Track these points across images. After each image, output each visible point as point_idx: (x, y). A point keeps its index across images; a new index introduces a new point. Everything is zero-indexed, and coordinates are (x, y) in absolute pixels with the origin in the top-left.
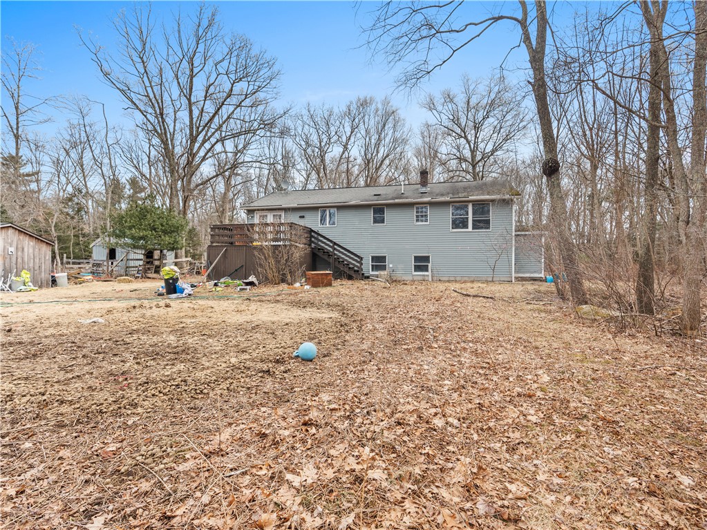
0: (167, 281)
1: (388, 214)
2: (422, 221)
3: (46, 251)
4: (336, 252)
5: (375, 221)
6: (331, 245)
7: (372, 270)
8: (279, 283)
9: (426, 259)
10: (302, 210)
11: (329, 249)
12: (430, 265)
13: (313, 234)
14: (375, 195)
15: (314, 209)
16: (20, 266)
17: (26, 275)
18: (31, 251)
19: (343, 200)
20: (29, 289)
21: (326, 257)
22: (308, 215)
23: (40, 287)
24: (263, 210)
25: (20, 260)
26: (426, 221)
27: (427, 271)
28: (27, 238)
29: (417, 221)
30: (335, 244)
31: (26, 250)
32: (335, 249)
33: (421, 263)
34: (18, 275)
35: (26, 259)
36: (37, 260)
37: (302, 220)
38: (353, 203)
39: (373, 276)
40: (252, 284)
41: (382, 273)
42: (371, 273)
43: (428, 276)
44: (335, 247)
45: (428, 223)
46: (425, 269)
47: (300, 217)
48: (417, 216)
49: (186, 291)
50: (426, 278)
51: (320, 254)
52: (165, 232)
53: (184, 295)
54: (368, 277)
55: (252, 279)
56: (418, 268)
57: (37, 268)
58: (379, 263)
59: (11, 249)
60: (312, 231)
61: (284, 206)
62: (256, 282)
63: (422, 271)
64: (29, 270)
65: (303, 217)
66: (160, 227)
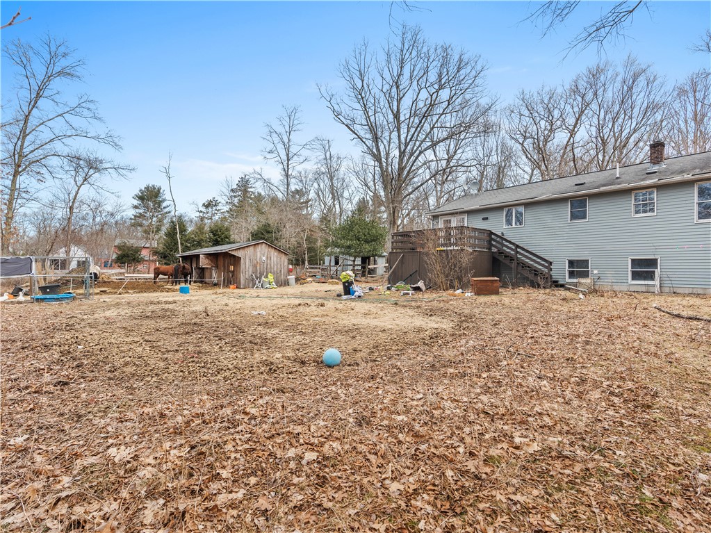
0: (344, 283)
1: (590, 208)
2: (645, 212)
3: (285, 259)
4: (519, 256)
5: (573, 217)
6: (514, 248)
7: (570, 278)
8: (447, 289)
9: (652, 263)
10: (485, 211)
11: (512, 252)
12: (657, 272)
13: (493, 236)
14: (576, 185)
15: (499, 209)
16: (269, 270)
17: (271, 277)
18: (275, 259)
19: (532, 196)
20: (271, 286)
21: (507, 262)
22: (491, 216)
23: (281, 286)
24: (446, 214)
25: (269, 266)
26: (652, 210)
27: (652, 278)
28: (273, 250)
29: (637, 212)
30: (517, 246)
31: (272, 259)
32: (518, 252)
33: (644, 268)
34: (267, 277)
35: (272, 266)
36: (279, 266)
37: (486, 222)
38: (543, 197)
39: (570, 284)
40: (418, 289)
41: (583, 281)
42: (568, 280)
43: (654, 286)
44: (519, 250)
45: (655, 214)
46: (650, 276)
47: (483, 219)
48: (636, 206)
49: (357, 294)
50: (652, 289)
51: (501, 258)
52: (367, 241)
53: (353, 297)
54: (562, 286)
55: (421, 284)
56: (636, 276)
57: (279, 272)
58: (578, 268)
59: (264, 258)
60: (491, 233)
61: (466, 209)
62: (424, 288)
63: (645, 278)
64: (274, 274)
65: (487, 219)
66: (363, 237)
